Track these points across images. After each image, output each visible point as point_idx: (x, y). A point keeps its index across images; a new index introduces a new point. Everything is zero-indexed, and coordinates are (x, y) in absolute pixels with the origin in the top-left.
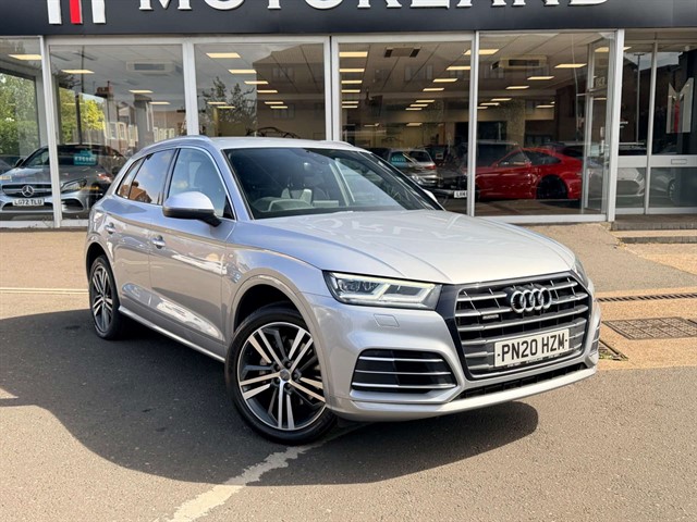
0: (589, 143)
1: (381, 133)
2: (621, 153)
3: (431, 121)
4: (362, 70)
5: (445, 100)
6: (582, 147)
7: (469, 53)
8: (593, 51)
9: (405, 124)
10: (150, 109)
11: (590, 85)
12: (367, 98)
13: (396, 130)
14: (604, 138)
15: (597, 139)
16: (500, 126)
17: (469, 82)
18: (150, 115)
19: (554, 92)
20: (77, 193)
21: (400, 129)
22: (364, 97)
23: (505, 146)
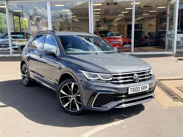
0: (168, 30)
1: (106, 28)
2: (178, 33)
3: (120, 24)
4: (100, 9)
5: (124, 18)
6: (166, 31)
7: (132, 4)
8: (169, 3)
9: (113, 25)
10: (41, 22)
11: (168, 13)
12: (102, 18)
13: (111, 27)
14: (172, 29)
15: (170, 29)
16: (140, 25)
17: (132, 12)
18: (41, 23)
19: (156, 16)
20: (17, 46)
21: (112, 27)
22: (101, 17)
23: (141, 31)
